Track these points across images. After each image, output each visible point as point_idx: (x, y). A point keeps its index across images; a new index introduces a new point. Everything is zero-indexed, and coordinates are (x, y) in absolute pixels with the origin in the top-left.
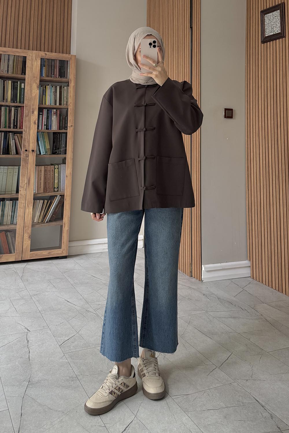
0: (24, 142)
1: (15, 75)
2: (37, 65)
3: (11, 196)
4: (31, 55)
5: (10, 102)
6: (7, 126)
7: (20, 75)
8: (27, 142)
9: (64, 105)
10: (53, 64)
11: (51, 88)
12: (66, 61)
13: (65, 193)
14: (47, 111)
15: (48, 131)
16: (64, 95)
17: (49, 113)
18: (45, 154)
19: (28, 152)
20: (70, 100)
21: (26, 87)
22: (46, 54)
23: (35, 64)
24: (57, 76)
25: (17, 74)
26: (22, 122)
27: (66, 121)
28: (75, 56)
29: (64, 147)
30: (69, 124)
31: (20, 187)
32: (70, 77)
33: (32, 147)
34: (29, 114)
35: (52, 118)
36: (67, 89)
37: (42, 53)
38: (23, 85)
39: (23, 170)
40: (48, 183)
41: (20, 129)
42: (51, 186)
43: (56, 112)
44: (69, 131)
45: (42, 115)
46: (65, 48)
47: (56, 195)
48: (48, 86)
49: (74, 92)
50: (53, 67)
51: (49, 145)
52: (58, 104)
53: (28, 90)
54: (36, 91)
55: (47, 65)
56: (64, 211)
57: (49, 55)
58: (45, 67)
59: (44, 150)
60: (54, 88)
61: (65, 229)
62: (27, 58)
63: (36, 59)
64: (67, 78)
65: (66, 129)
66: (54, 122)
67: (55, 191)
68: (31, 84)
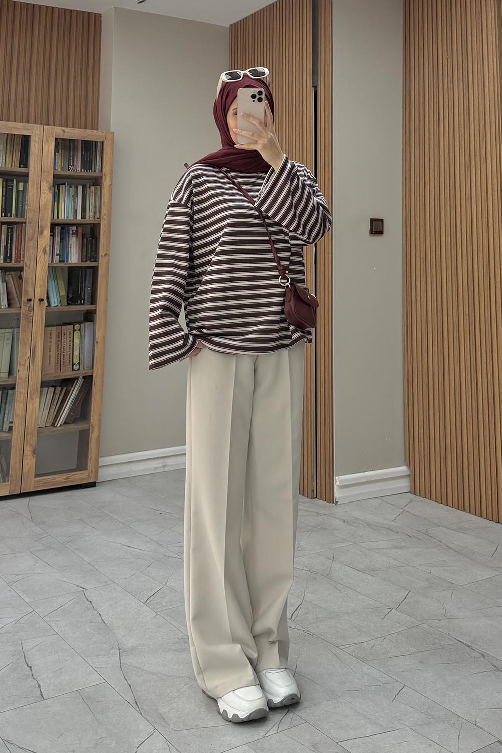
0: (26, 285)
1: (8, 168)
2: (50, 151)
4: (38, 132)
7: (16, 168)
9: (90, 218)
10: (72, 147)
11: (68, 189)
12: (94, 143)
13: (93, 373)
14: (60, 229)
15: (62, 264)
16: (91, 200)
17: (63, 233)
18: (57, 306)
19: (32, 302)
20: (105, 210)
21: (30, 188)
22: (64, 131)
23: (46, 147)
24: (78, 168)
25: (12, 166)
26: (19, 251)
27: (94, 247)
28: (114, 132)
29: (91, 291)
30: (102, 252)
31: (18, 365)
32: (104, 170)
33: (40, 292)
34: (35, 235)
35: (70, 242)
36: (96, 190)
37: (57, 128)
38: (21, 185)
39: (23, 335)
40: (62, 356)
41: (15, 263)
42: (68, 361)
43: (77, 231)
44: (102, 263)
45: (52, 237)
46: (89, 118)
47: (77, 376)
48: (64, 186)
49: (111, 195)
50: (72, 153)
51: (64, 288)
52: (79, 217)
53: (33, 195)
54: (47, 196)
55: (62, 149)
56: (93, 404)
57: (70, 133)
58: (58, 152)
59: (56, 298)
60: (72, 189)
61: (94, 436)
62: (32, 138)
63: (47, 140)
64: (95, 171)
65: (93, 260)
66: (72, 248)
67: (75, 370)
68: (38, 183)
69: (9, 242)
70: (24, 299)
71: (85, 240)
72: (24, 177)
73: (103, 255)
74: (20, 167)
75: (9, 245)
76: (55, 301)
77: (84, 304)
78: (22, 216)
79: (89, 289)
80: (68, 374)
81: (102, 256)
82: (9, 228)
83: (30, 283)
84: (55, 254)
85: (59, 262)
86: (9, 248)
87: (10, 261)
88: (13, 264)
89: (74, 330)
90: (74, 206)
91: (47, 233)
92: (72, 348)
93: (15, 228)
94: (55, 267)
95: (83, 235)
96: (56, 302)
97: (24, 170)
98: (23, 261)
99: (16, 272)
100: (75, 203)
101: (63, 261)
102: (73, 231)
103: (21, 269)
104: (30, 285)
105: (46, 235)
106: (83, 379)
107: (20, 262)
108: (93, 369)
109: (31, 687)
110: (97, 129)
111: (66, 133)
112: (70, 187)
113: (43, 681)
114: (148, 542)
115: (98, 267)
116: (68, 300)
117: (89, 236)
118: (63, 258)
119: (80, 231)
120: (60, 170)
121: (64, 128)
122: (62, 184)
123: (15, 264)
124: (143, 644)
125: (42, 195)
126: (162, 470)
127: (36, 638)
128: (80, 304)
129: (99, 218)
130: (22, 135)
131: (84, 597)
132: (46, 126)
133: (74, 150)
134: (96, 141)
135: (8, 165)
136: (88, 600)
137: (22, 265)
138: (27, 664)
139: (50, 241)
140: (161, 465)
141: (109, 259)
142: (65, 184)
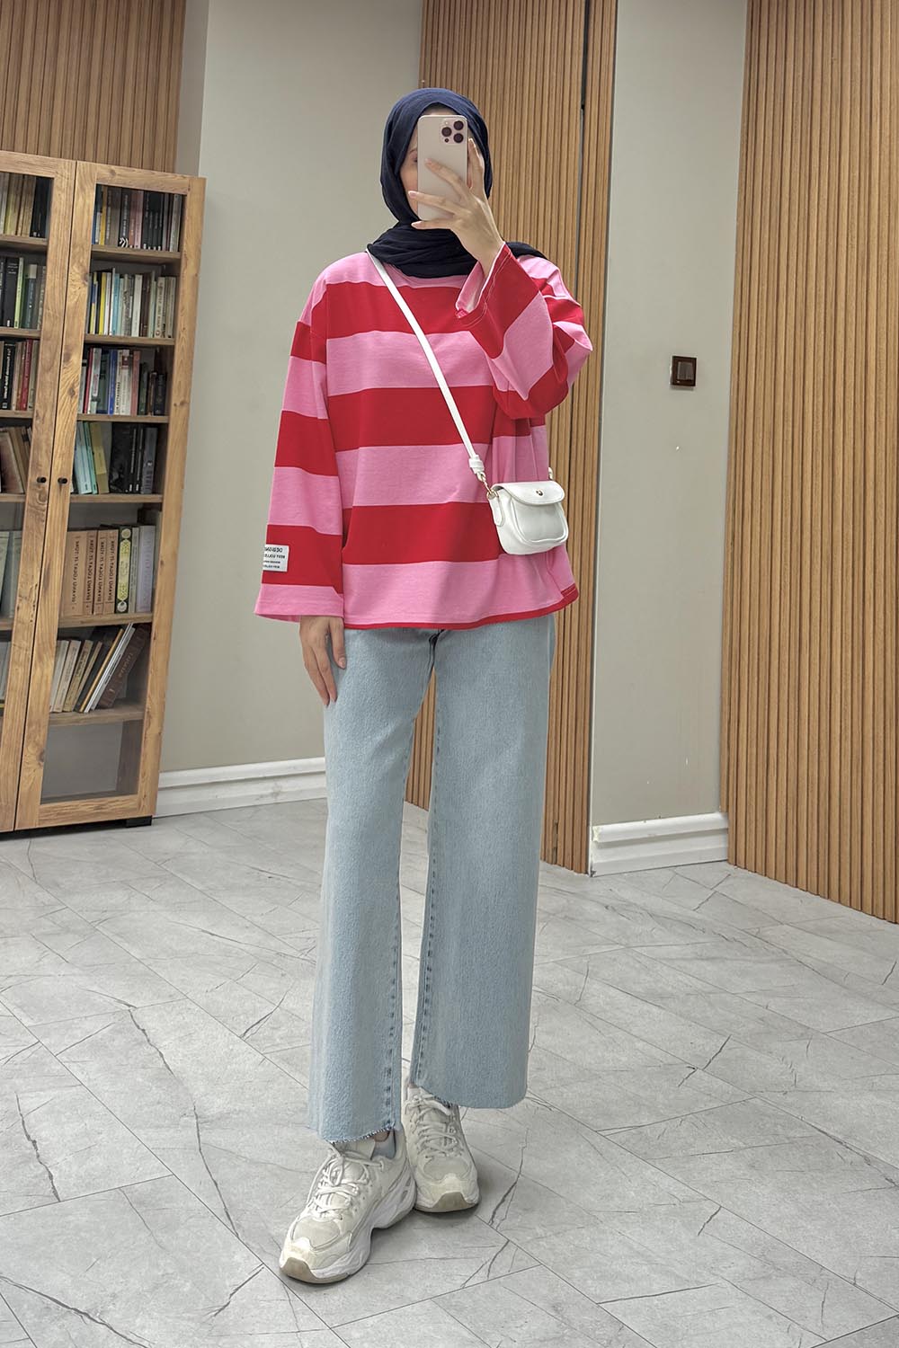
0: (36, 452)
1: (9, 237)
2: (87, 208)
7: (25, 238)
9: (155, 336)
10: (126, 203)
11: (116, 280)
12: (167, 197)
13: (152, 617)
14: (101, 352)
15: (102, 418)
16: (157, 303)
17: (106, 361)
18: (91, 493)
19: (47, 484)
20: (182, 322)
21: (49, 275)
22: (113, 172)
23: (79, 202)
24: (135, 244)
25: (16, 234)
26: (24, 389)
27: (160, 388)
28: (205, 179)
29: (152, 469)
30: (175, 398)
31: (18, 598)
32: (185, 248)
33: (60, 467)
34: (55, 363)
35: (118, 376)
36: (167, 285)
37: (101, 167)
38: (33, 268)
39: (30, 543)
40: (97, 585)
41: (18, 411)
42: (107, 596)
43: (131, 358)
44: (175, 419)
45: (85, 368)
46: (159, 152)
47: (123, 622)
48: (109, 274)
49: (195, 296)
50: (125, 214)
51: (104, 462)
52: (135, 333)
53: (54, 288)
54: (79, 291)
55: (108, 205)
56: (150, 676)
57: (125, 176)
58: (101, 212)
59: (88, 480)
60: (125, 281)
61: (150, 732)
62: (56, 183)
63: (82, 188)
64: (168, 249)
65: (158, 412)
66: (122, 390)
67: (120, 612)
68: (64, 268)
69: (7, 373)
70: (32, 478)
71: (145, 375)
72: (40, 255)
73: (178, 404)
74: (31, 235)
75: (7, 377)
76: (86, 486)
77: (139, 492)
78: (33, 326)
79: (149, 464)
80: (108, 618)
81: (175, 405)
82: (9, 347)
83: (44, 448)
84: (90, 399)
85: (97, 412)
86: (7, 384)
87: (9, 408)
88: (13, 412)
89: (120, 539)
90: (127, 312)
91: (77, 358)
92: (115, 572)
93: (19, 348)
94: (90, 422)
95: (141, 365)
96: (89, 487)
97: (38, 241)
98: (32, 408)
99: (18, 428)
100: (128, 306)
101: (104, 412)
102: (123, 357)
103: (28, 423)
104: (43, 452)
105: (75, 362)
106: (134, 629)
107: (26, 409)
108: (152, 610)
109: (36, 1177)
110: (173, 172)
111: (117, 177)
112: (121, 277)
113: (56, 1168)
114: (247, 927)
115: (167, 425)
116: (110, 484)
117: (151, 366)
118: (104, 405)
119: (137, 359)
120: (103, 244)
121: (113, 167)
122: (107, 271)
123: (17, 414)
124: (240, 1111)
125: (71, 289)
126: (272, 800)
127: (41, 1090)
128: (132, 493)
129: (173, 336)
130: (38, 177)
131: (131, 1021)
132: (82, 162)
133: (129, 209)
134: (170, 194)
135: (11, 232)
136: (138, 1027)
137: (29, 417)
138: (28, 1137)
139: (82, 375)
140: (271, 791)
141: (188, 411)
142: (112, 272)
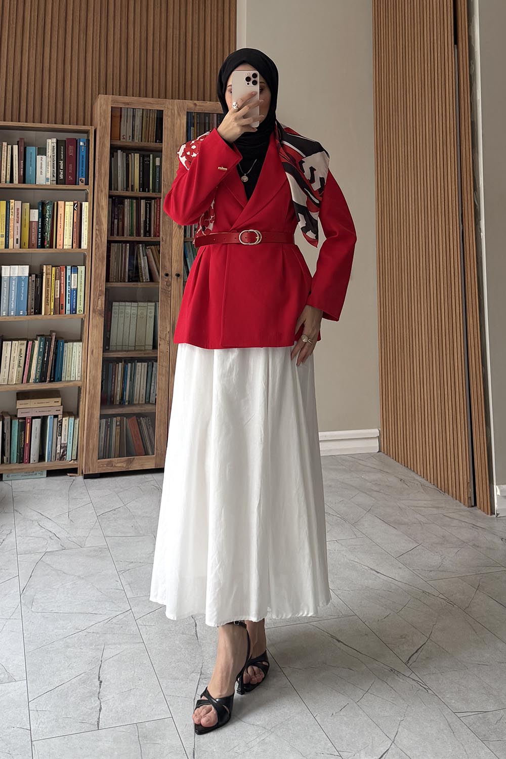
0: (163, 260)
1: (144, 144)
2: (182, 125)
3: (145, 354)
4: (170, 107)
5: (138, 190)
6: (135, 232)
7: (153, 144)
8: (167, 260)
10: (207, 121)
19: (170, 277)
21: (164, 163)
22: (195, 104)
23: (178, 122)
25: (148, 142)
26: (157, 226)
31: (159, 339)
33: (177, 268)
37: (188, 102)
38: (157, 160)
39: (163, 309)
41: (154, 238)
50: (207, 127)
53: (167, 171)
55: (197, 123)
57: (201, 106)
62: (165, 113)
63: (179, 115)
68: (172, 158)
70: (162, 274)
74: (156, 142)
75: (148, 219)
78: (160, 191)
82: (148, 203)
83: (167, 257)
86: (148, 223)
87: (150, 236)
93: (153, 203)
97: (158, 145)
103: (158, 244)
107: (157, 236)
111: (198, 107)
113: (105, 704)
127: (120, 644)
130: (152, 110)
132: (177, 100)
137: (159, 241)
